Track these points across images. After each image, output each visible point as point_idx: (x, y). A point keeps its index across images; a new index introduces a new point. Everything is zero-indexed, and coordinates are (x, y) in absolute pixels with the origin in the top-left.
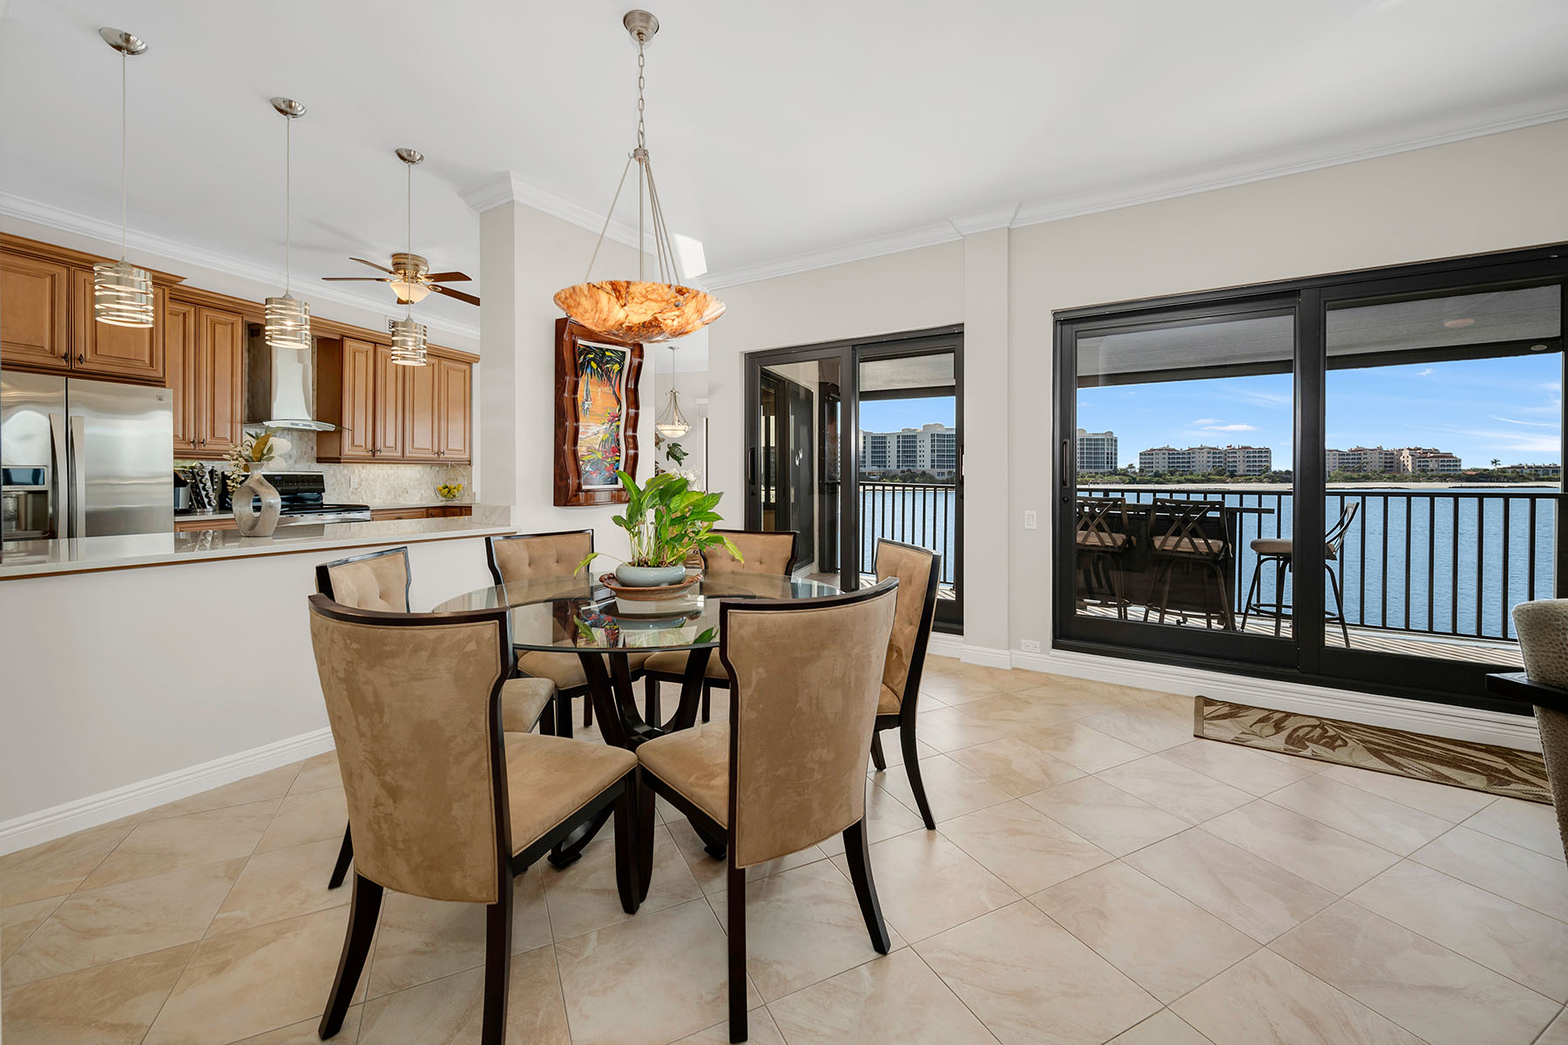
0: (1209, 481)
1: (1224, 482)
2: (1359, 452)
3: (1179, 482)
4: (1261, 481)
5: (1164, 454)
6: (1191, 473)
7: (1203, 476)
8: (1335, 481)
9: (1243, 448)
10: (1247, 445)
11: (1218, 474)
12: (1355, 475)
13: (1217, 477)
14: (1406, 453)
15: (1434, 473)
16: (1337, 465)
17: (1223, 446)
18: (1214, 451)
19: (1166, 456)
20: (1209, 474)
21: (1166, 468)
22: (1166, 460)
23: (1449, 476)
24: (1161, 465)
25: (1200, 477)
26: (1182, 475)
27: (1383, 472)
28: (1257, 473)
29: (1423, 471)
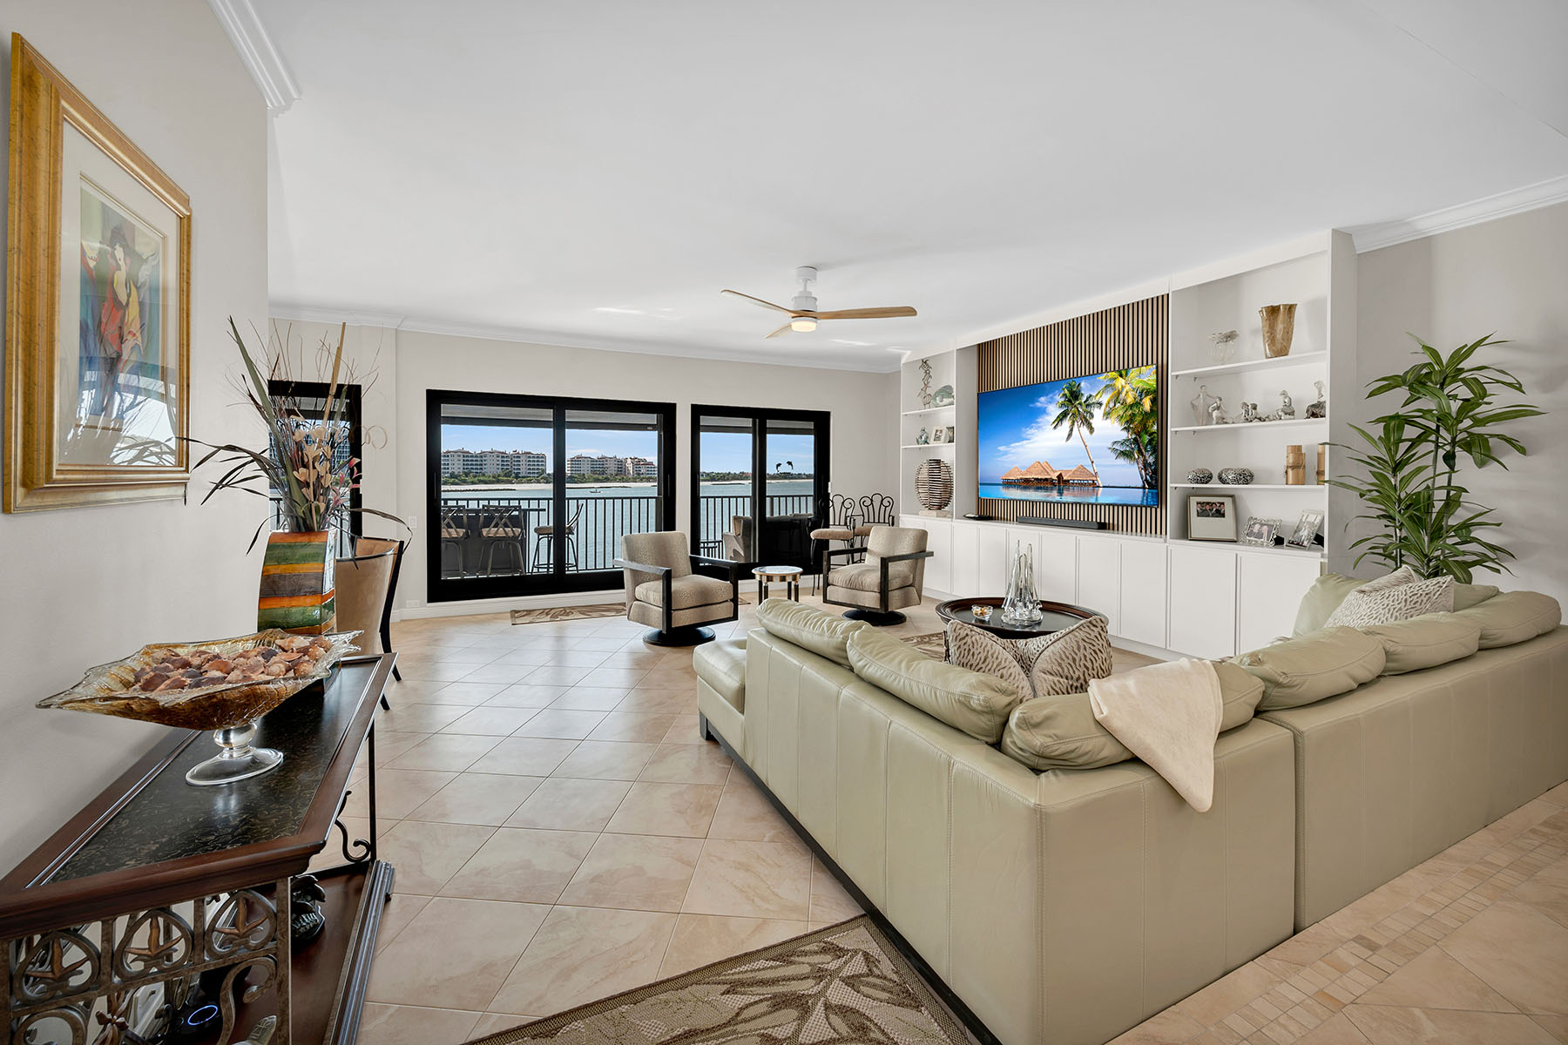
0: (498, 482)
1: (511, 482)
2: (603, 458)
3: (473, 483)
4: (539, 482)
5: (459, 456)
6: (484, 475)
7: (494, 477)
8: (588, 482)
9: (525, 453)
10: (529, 451)
11: (505, 475)
12: (600, 477)
13: (505, 478)
14: (629, 461)
15: (644, 476)
16: (589, 469)
17: (510, 451)
18: (503, 455)
19: (461, 458)
20: (499, 476)
21: (461, 470)
22: (462, 462)
23: (651, 478)
24: (456, 466)
25: (491, 478)
26: (475, 477)
27: (616, 475)
28: (536, 475)
29: (639, 474)
